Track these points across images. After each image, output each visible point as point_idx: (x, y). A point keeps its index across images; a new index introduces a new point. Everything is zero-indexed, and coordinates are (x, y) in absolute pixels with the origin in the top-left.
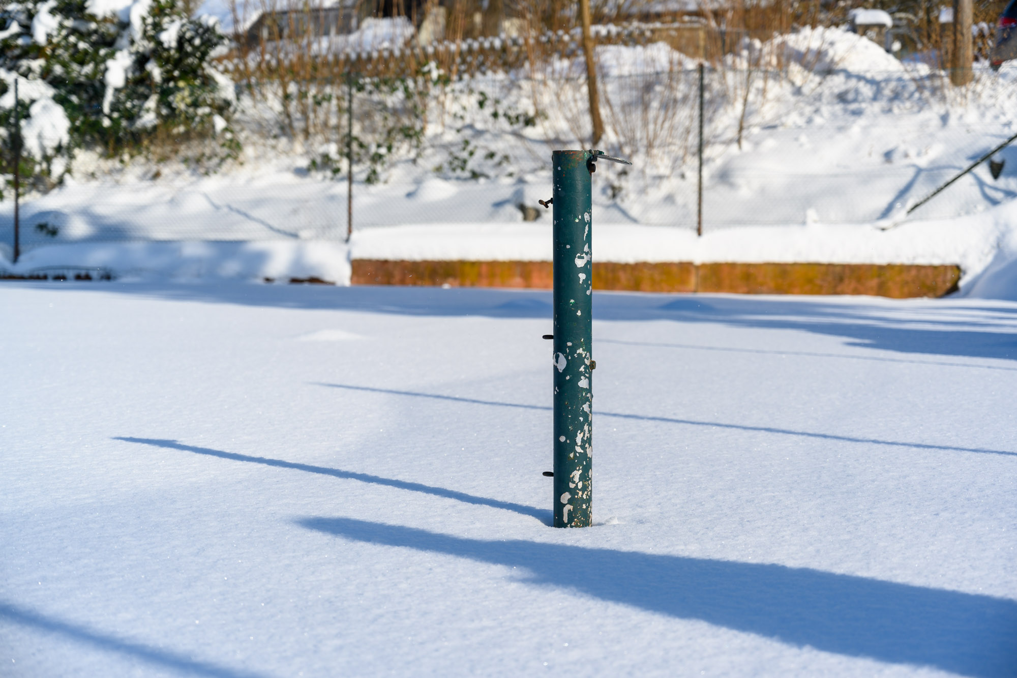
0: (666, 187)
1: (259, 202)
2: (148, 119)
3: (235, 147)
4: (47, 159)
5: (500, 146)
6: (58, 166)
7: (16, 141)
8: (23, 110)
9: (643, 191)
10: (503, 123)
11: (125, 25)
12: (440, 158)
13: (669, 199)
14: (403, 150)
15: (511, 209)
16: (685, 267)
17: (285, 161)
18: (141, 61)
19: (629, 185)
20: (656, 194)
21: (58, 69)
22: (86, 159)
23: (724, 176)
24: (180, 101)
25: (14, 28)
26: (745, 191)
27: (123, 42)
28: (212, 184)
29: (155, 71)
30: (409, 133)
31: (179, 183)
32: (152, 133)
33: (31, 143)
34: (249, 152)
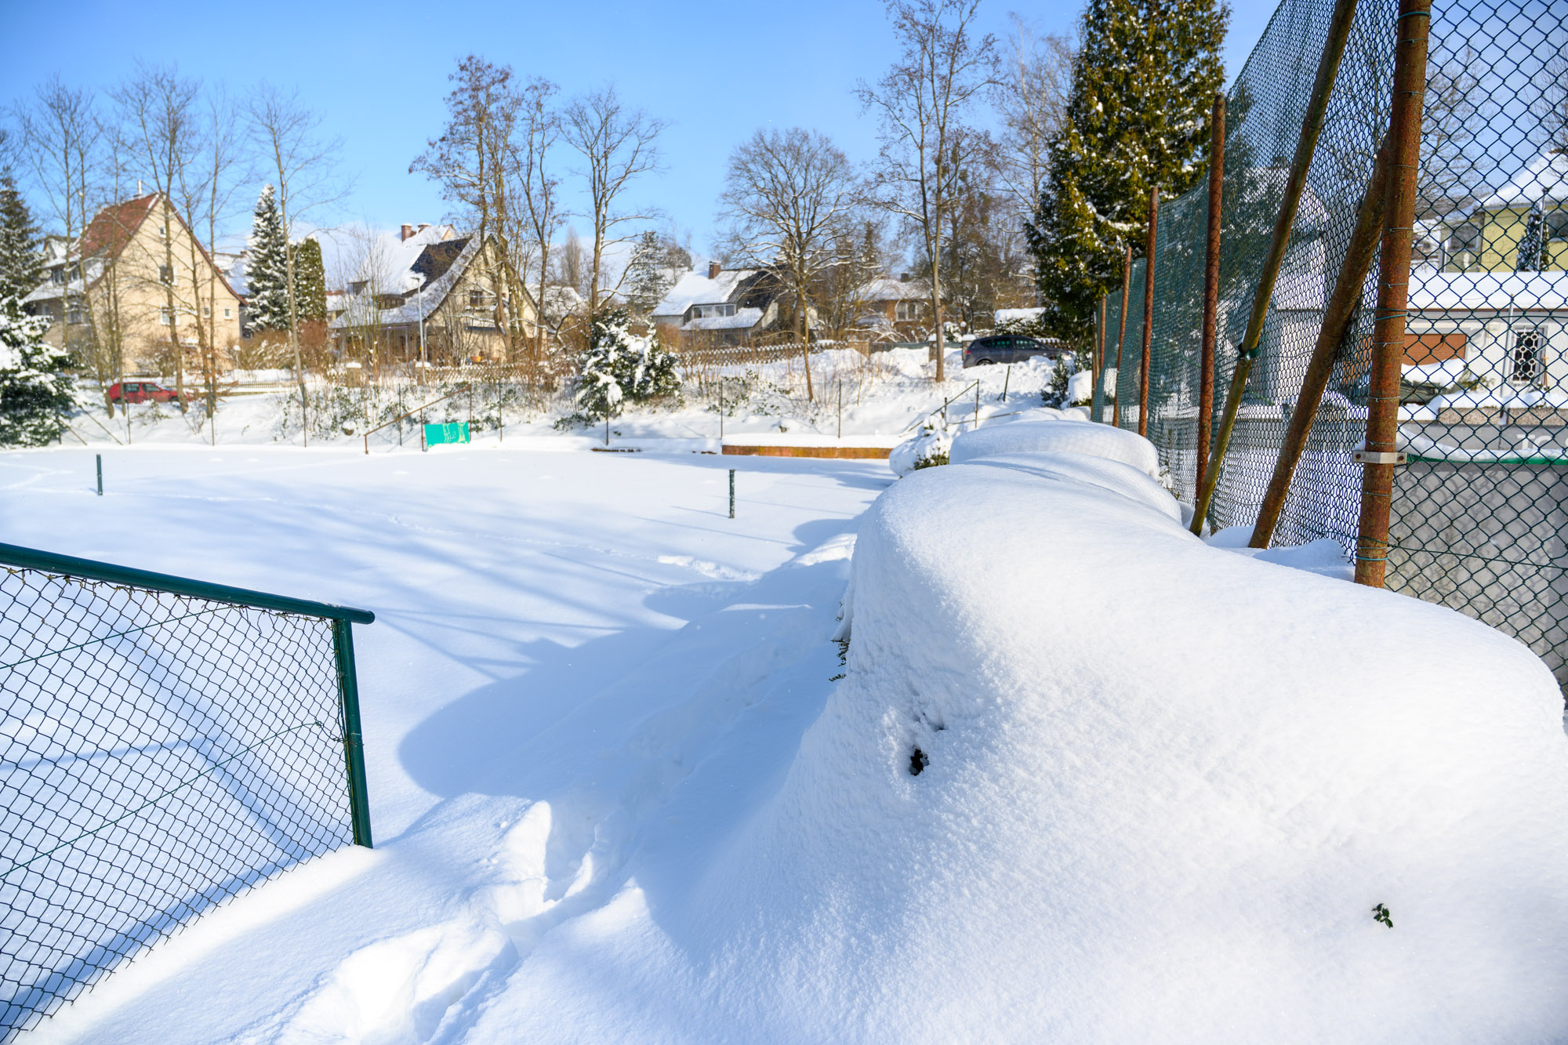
0: (831, 420)
1: (691, 423)
2: (650, 390)
3: (682, 402)
4: (615, 406)
5: (776, 402)
6: (619, 409)
7: (603, 399)
8: (606, 385)
9: (823, 421)
10: (778, 393)
11: (642, 356)
12: (754, 407)
13: (832, 424)
14: (742, 403)
15: (777, 428)
16: (834, 449)
17: (700, 407)
18: (648, 368)
19: (818, 419)
20: (827, 423)
21: (617, 372)
22: (629, 404)
23: (851, 416)
24: (662, 383)
25: (601, 356)
26: (858, 421)
27: (641, 362)
28: (674, 415)
29: (653, 373)
30: (743, 397)
31: (662, 415)
32: (652, 396)
33: (609, 400)
34: (687, 403)
